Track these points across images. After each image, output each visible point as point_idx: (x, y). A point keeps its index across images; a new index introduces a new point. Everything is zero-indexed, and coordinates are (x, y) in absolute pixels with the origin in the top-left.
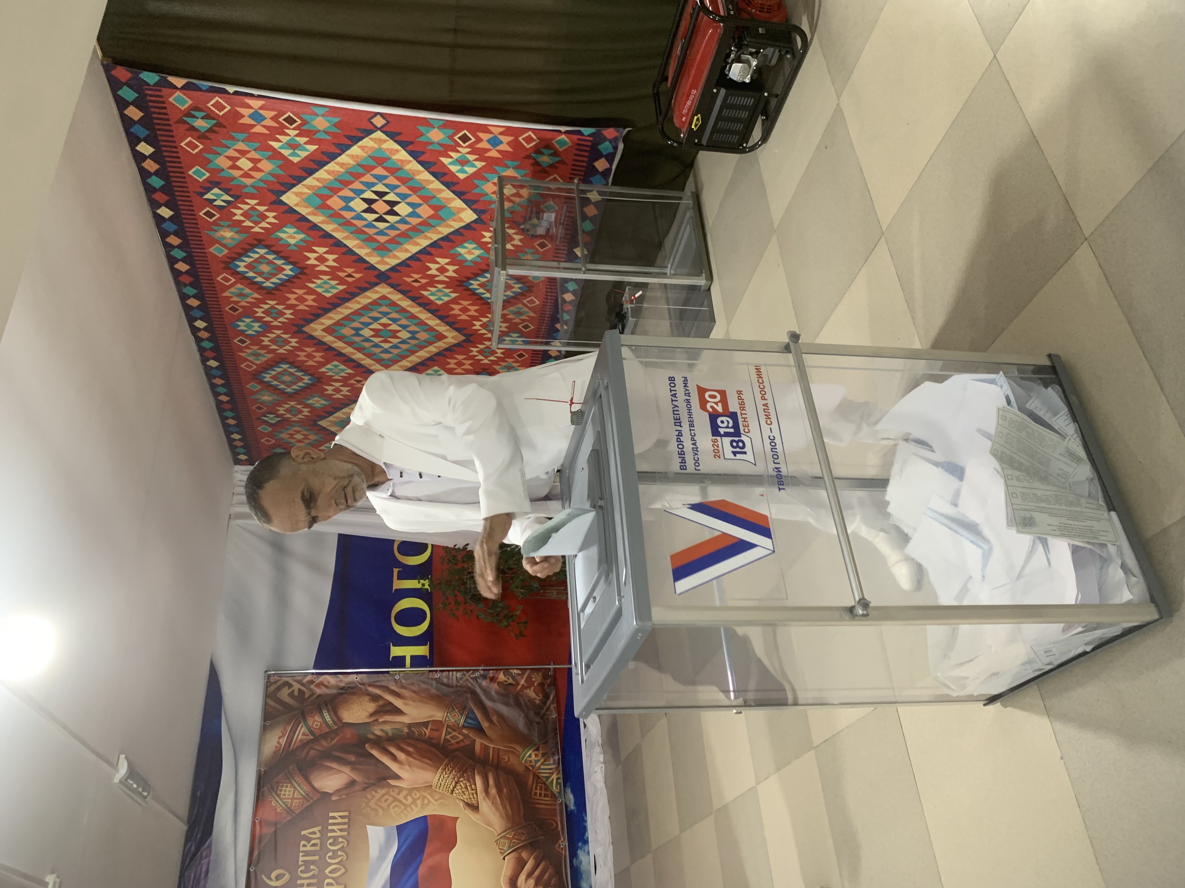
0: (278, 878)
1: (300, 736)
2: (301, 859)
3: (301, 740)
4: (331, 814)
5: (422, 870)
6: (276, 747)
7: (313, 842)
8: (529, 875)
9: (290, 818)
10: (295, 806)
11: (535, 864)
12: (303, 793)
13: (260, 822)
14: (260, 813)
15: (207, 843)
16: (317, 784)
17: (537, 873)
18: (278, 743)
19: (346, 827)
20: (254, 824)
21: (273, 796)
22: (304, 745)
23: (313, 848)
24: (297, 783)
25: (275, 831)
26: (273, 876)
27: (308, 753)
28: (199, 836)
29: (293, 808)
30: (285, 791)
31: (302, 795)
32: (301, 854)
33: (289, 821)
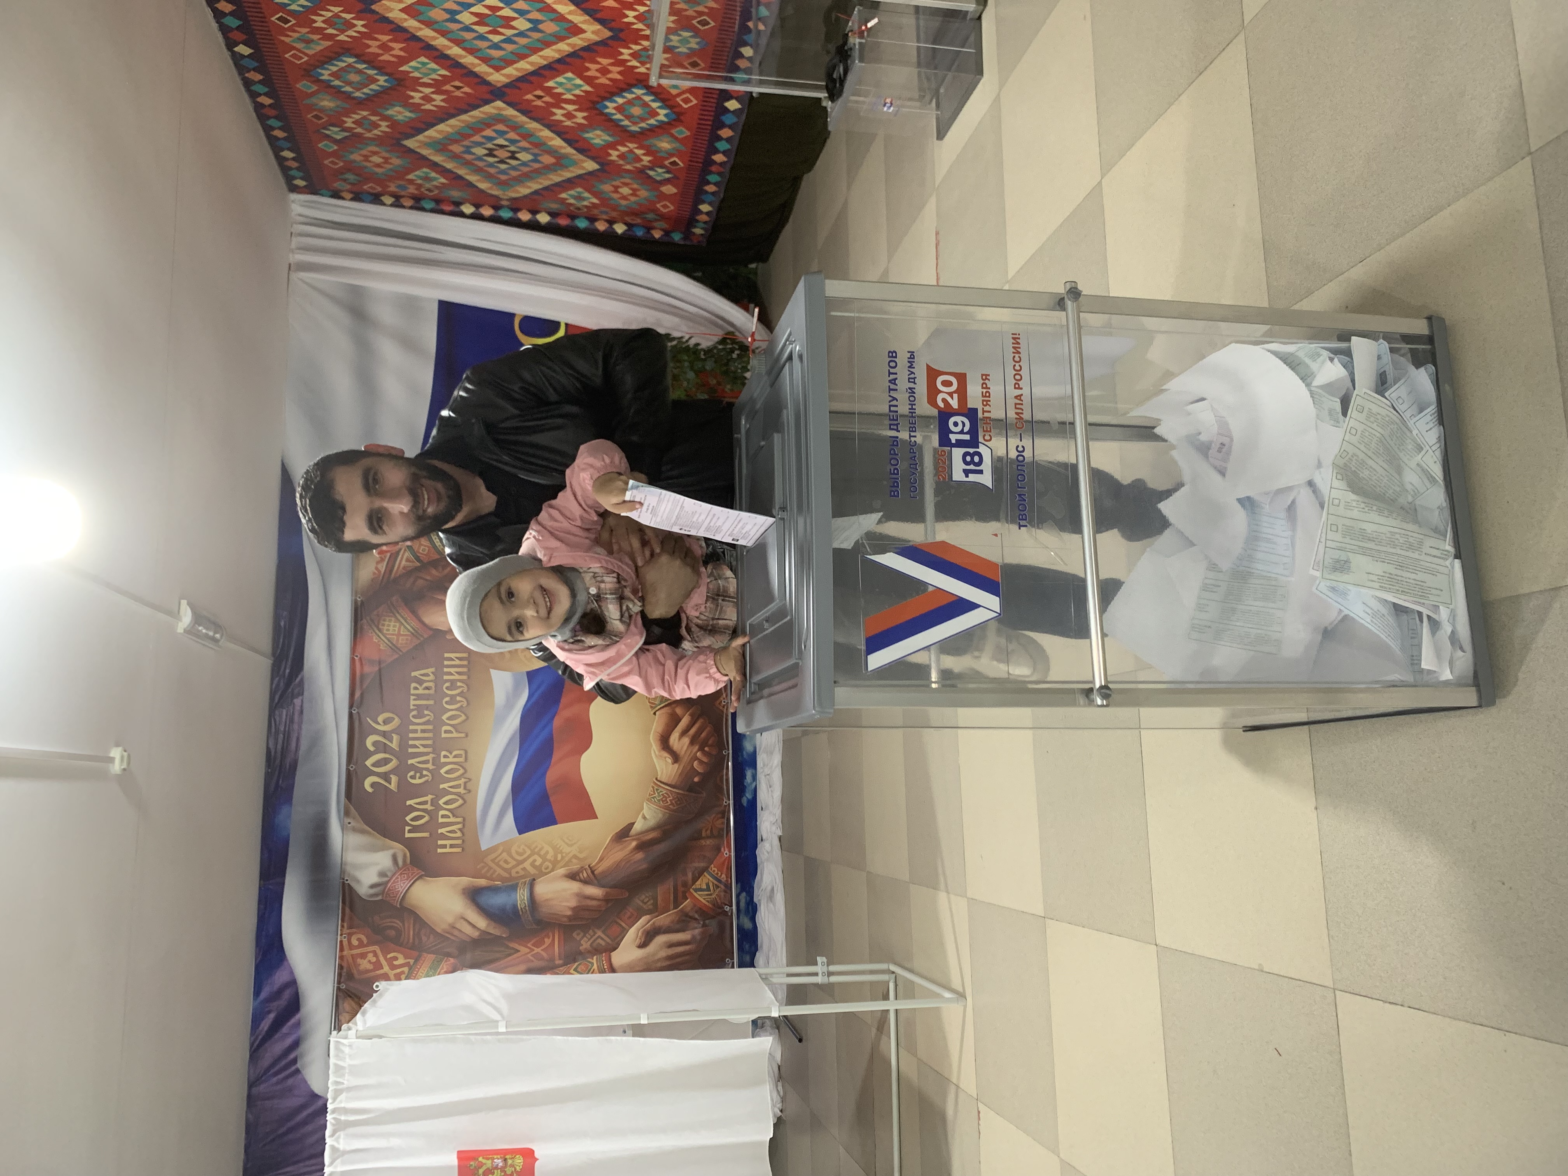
0: (386, 722)
1: (404, 562)
2: (412, 702)
3: (404, 568)
4: (446, 655)
5: (557, 722)
6: (374, 573)
7: (425, 685)
8: (684, 733)
9: (397, 656)
10: (402, 644)
11: (690, 722)
12: (411, 630)
13: (360, 659)
14: (359, 649)
15: (298, 680)
16: (427, 620)
17: (693, 731)
18: (377, 568)
19: (465, 670)
20: (353, 661)
21: (374, 631)
22: (409, 573)
23: (427, 692)
24: (402, 617)
25: (380, 670)
26: (380, 719)
27: (414, 583)
28: (288, 671)
29: (399, 646)
30: (389, 626)
31: (409, 630)
32: (412, 697)
33: (397, 659)
